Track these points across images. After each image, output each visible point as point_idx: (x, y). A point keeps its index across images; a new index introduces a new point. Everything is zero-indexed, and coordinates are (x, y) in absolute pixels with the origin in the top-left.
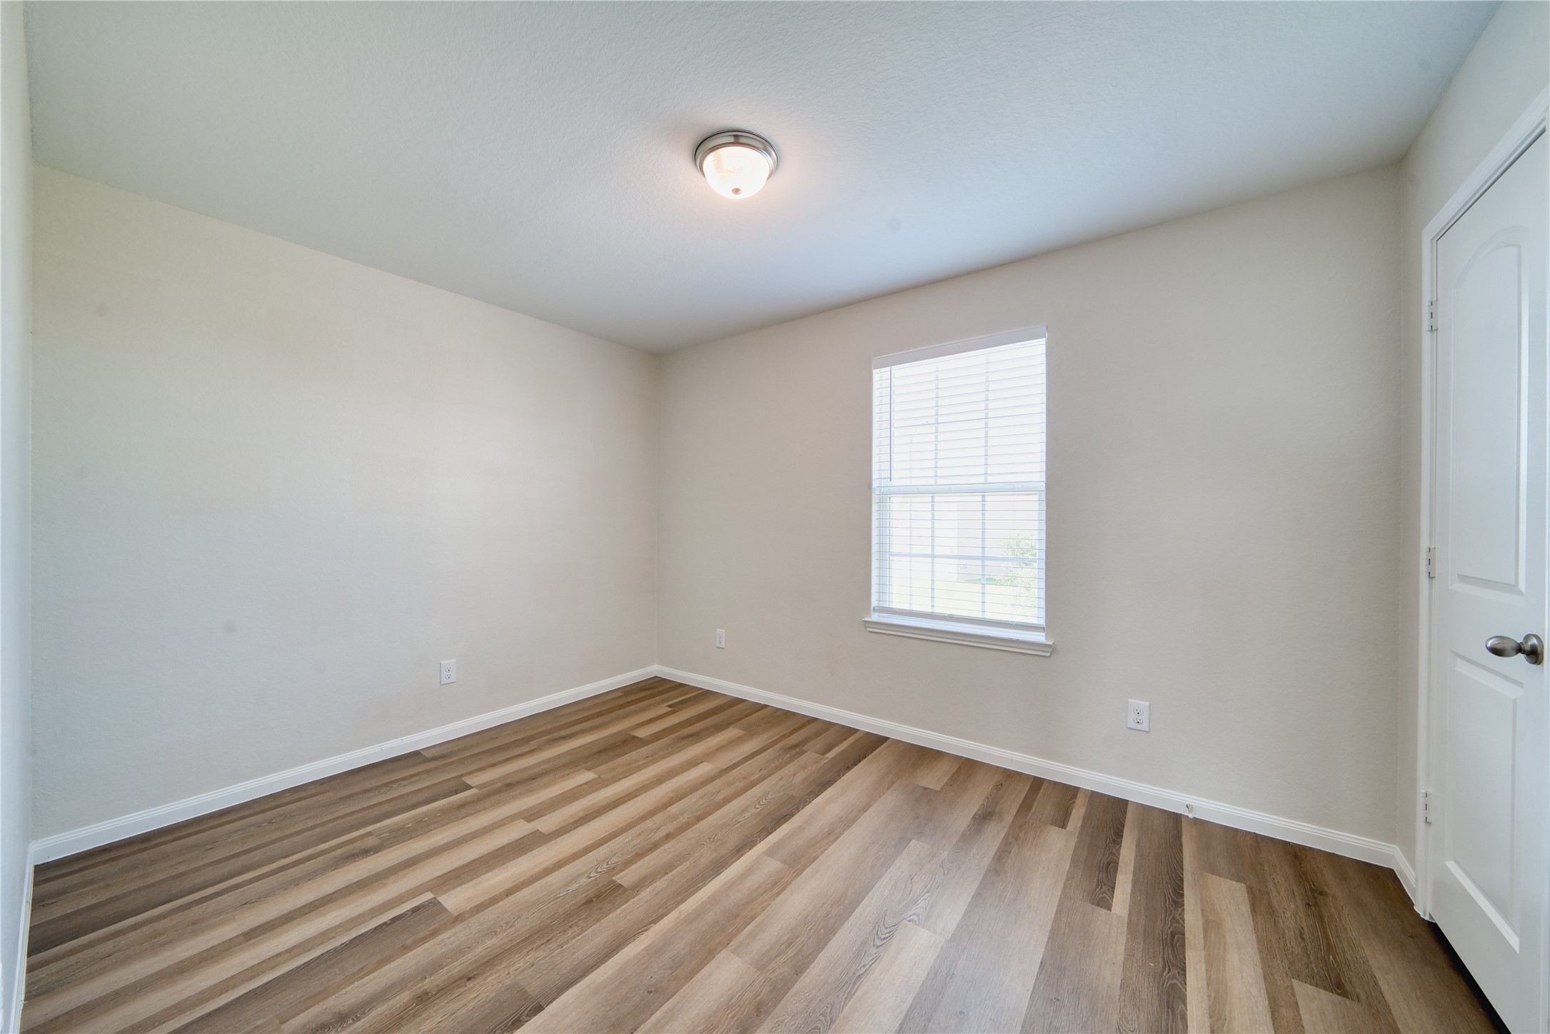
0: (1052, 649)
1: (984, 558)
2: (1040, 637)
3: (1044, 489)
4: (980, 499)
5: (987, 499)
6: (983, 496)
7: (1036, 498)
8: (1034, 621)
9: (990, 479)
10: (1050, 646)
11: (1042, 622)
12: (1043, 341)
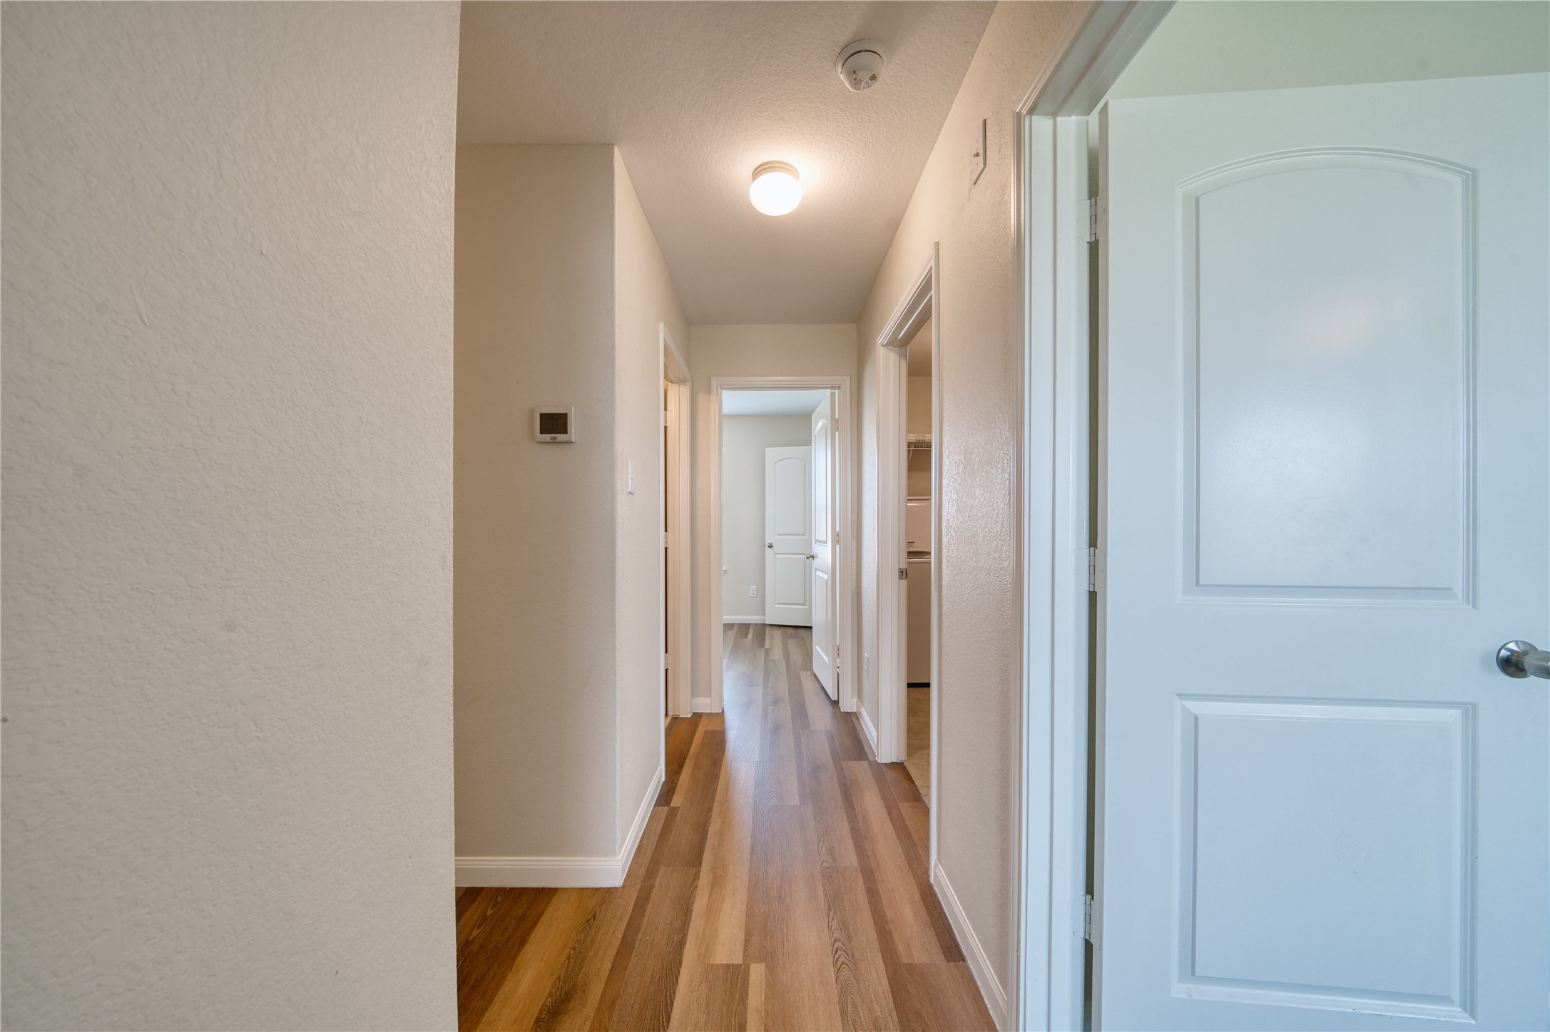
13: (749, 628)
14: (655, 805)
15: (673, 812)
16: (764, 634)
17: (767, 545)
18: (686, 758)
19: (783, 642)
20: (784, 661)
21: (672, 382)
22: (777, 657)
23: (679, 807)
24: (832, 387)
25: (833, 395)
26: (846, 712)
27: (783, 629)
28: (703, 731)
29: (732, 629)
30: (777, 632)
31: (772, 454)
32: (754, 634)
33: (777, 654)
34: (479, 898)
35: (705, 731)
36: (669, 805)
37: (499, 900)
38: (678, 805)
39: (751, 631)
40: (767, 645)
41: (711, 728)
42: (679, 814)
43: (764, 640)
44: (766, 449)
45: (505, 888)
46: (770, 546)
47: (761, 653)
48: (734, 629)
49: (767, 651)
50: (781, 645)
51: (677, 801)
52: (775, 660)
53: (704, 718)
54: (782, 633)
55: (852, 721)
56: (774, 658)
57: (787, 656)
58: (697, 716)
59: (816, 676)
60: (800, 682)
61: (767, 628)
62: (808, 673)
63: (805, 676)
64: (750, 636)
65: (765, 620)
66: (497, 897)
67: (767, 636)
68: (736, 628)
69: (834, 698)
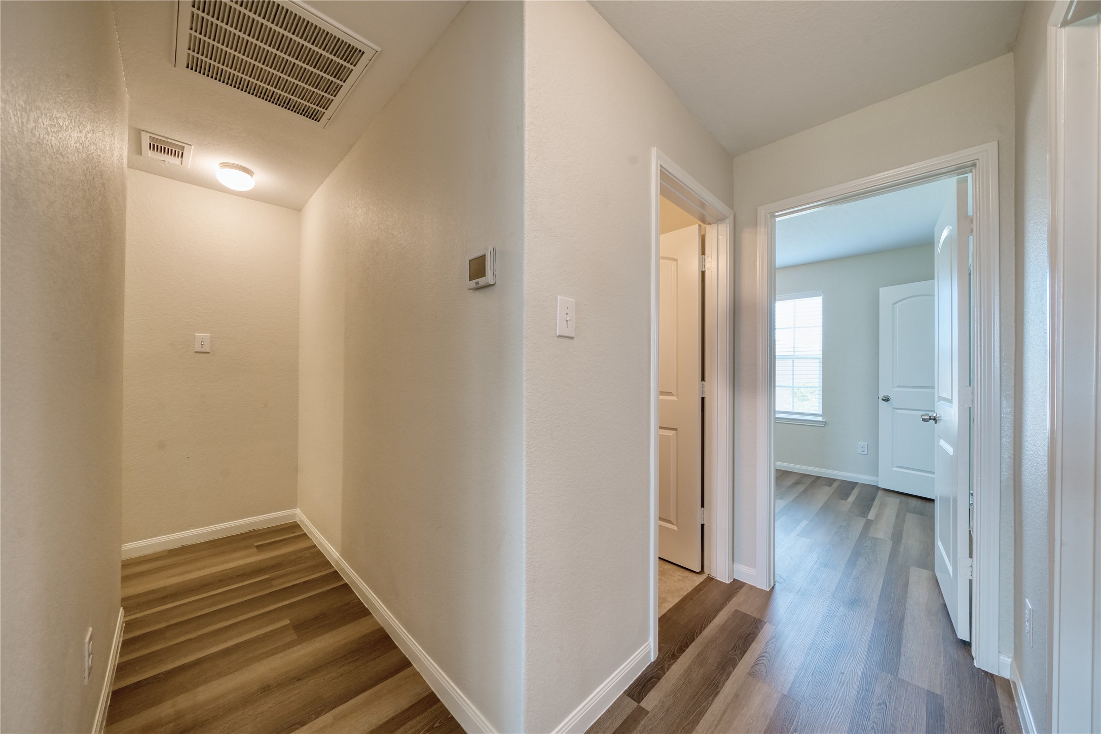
0: (825, 423)
1: (793, 387)
2: (820, 419)
3: (821, 358)
4: (792, 361)
5: (795, 361)
6: (793, 361)
7: (818, 361)
8: (818, 413)
9: (796, 353)
10: (824, 422)
11: (821, 413)
12: (821, 297)
13: (853, 489)
14: (625, 692)
15: (640, 712)
16: (873, 499)
17: (880, 399)
18: (694, 640)
19: (897, 516)
20: (889, 544)
21: (710, 224)
22: (880, 535)
23: (648, 712)
24: (960, 169)
25: (962, 184)
26: (986, 673)
27: (903, 498)
28: (733, 610)
29: (830, 485)
30: (894, 501)
31: (887, 294)
32: (857, 496)
33: (883, 531)
34: (429, 710)
35: (736, 611)
36: (639, 702)
37: (437, 725)
38: (649, 708)
39: (855, 492)
40: (871, 515)
41: (744, 609)
42: (642, 723)
43: (869, 507)
44: (880, 289)
45: (449, 713)
46: (886, 400)
47: (860, 523)
48: (833, 486)
49: (868, 524)
50: (893, 518)
51: (651, 701)
52: (877, 539)
53: (744, 590)
54: (900, 503)
55: (995, 697)
56: (877, 536)
57: (897, 537)
58: (736, 586)
59: (937, 582)
60: (906, 585)
61: (880, 493)
62: (925, 573)
63: (918, 578)
64: (851, 499)
65: (878, 482)
66: (436, 722)
67: (876, 503)
68: (835, 485)
69: (963, 634)
